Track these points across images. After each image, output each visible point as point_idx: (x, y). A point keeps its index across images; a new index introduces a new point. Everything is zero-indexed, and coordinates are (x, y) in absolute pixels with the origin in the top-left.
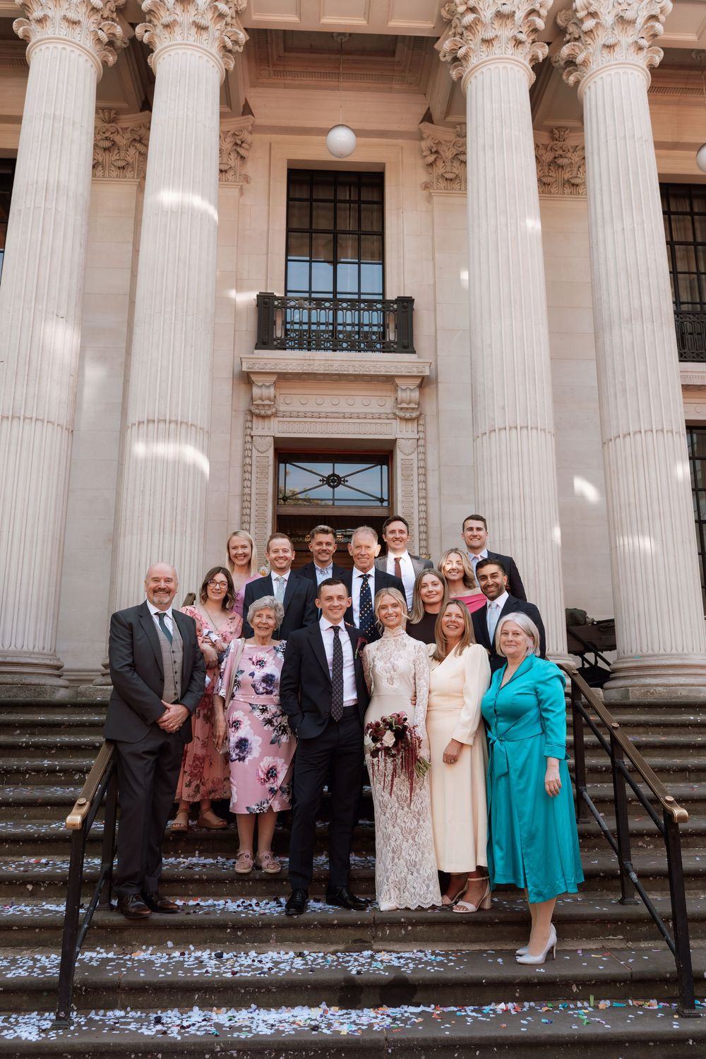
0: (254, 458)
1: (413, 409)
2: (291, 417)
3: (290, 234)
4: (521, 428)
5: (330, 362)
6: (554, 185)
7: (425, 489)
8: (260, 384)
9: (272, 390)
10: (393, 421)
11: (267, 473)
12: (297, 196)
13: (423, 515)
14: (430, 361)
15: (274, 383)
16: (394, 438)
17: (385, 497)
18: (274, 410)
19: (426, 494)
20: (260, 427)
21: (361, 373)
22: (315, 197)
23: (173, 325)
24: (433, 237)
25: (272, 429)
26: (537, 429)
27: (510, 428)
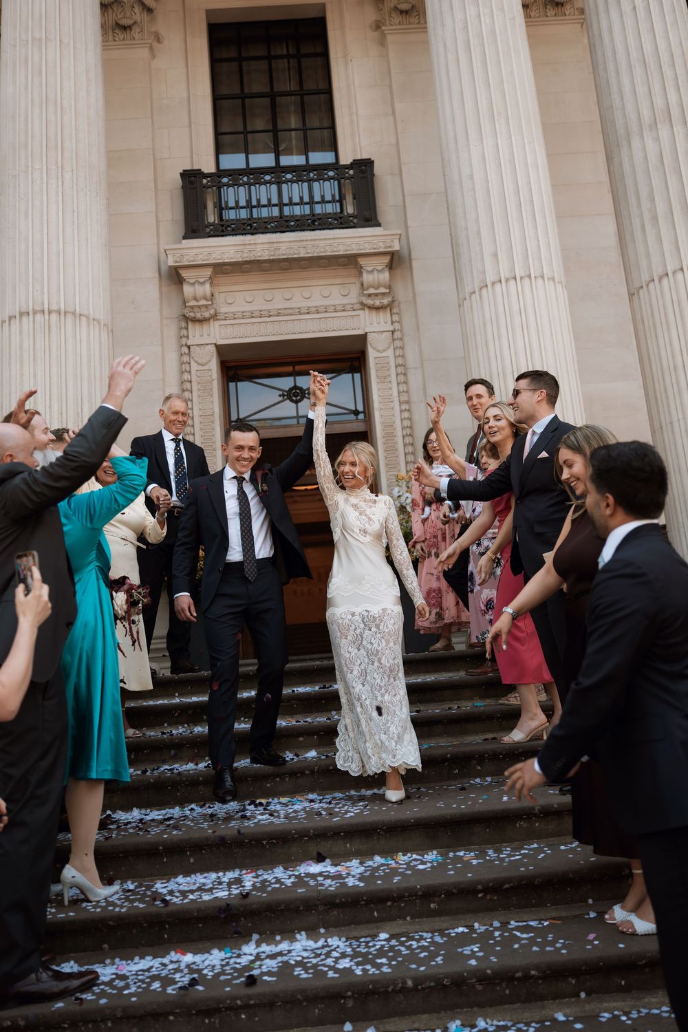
0: (193, 372)
1: (384, 294)
2: (235, 318)
3: (218, 102)
4: (521, 278)
5: (275, 245)
6: (534, 8)
7: (407, 392)
8: (192, 281)
9: (208, 288)
10: (361, 312)
11: (211, 389)
12: (224, 55)
13: (407, 423)
14: (400, 233)
15: (210, 278)
16: (364, 333)
17: (360, 408)
18: (212, 312)
19: (409, 397)
20: (198, 335)
21: (315, 255)
22: (244, 55)
23: (45, 186)
24: (391, 87)
25: (212, 335)
26: (543, 277)
27: (507, 280)
